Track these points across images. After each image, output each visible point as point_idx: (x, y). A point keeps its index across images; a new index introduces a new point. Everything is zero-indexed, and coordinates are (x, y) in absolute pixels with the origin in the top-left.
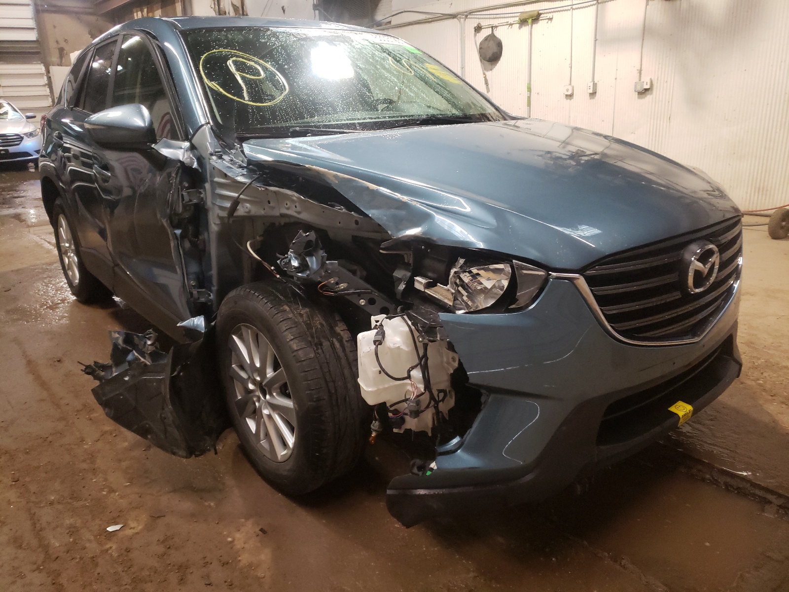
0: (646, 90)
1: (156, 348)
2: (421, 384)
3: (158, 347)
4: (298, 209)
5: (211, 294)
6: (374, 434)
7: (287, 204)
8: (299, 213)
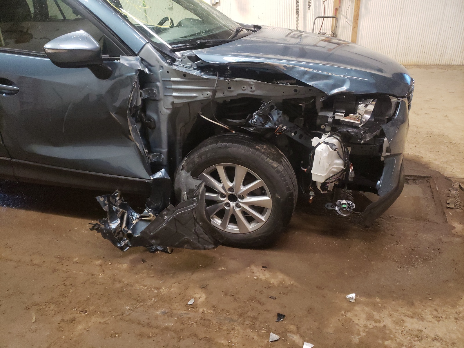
0: (217, 3)
1: (122, 200)
2: (342, 165)
3: (123, 200)
4: (254, 89)
5: (162, 155)
6: (311, 198)
7: (244, 88)
8: (253, 91)
